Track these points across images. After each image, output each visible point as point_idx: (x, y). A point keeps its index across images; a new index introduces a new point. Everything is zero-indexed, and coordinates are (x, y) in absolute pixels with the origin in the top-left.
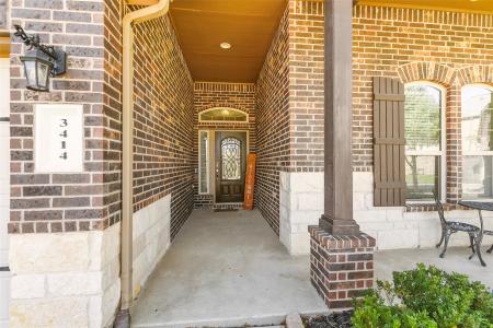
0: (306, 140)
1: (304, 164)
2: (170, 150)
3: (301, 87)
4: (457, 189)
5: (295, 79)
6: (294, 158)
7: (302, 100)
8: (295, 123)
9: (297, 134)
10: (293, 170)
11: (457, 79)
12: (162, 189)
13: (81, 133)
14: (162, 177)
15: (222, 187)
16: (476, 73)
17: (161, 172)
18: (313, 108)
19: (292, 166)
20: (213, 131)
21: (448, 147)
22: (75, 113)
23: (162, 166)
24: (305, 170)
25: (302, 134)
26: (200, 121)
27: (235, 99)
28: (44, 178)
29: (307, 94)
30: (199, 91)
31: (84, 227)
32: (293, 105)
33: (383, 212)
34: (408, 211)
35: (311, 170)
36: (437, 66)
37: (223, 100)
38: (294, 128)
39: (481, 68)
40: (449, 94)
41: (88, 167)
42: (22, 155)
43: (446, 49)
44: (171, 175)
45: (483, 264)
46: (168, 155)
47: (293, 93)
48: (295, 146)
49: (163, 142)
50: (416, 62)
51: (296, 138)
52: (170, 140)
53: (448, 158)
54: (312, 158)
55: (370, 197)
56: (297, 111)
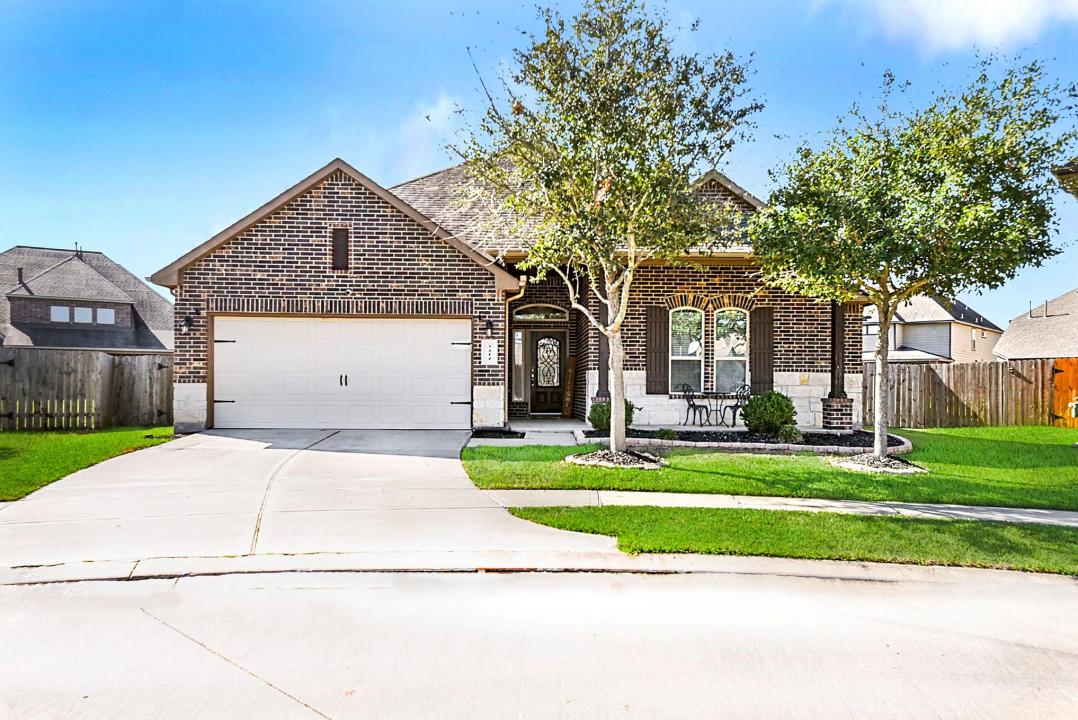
4: (710, 384)
6: (592, 360)
8: (592, 337)
10: (591, 369)
11: (710, 305)
13: (496, 352)
15: (538, 394)
16: (726, 301)
20: (528, 331)
21: (707, 354)
22: (494, 343)
27: (553, 294)
28: (484, 366)
31: (498, 384)
33: (653, 398)
34: (671, 398)
36: (694, 297)
37: (540, 295)
39: (730, 297)
40: (706, 316)
41: (499, 363)
42: (476, 356)
43: (703, 283)
48: (592, 352)
50: (679, 294)
53: (707, 362)
55: (644, 388)
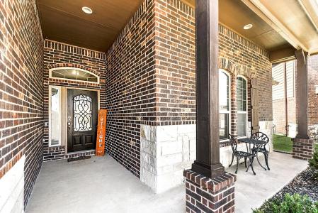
0: (167, 101)
1: (165, 119)
2: (24, 103)
3: (163, 59)
4: (236, 132)
5: (160, 51)
6: (159, 114)
7: (164, 68)
9: (161, 95)
10: (159, 124)
12: (15, 152)
14: (16, 137)
15: (74, 138)
17: (14, 131)
18: (171, 76)
19: (157, 121)
20: (65, 88)
21: (232, 109)
23: (16, 123)
24: (166, 124)
25: (164, 96)
26: (50, 77)
27: (87, 62)
29: (167, 64)
30: (51, 49)
32: (158, 72)
35: (170, 124)
36: (229, 62)
37: (76, 61)
38: (159, 91)
39: (243, 67)
40: (232, 79)
43: (232, 53)
44: (25, 133)
45: (255, 174)
46: (22, 109)
47: (158, 62)
48: (160, 105)
49: (17, 94)
50: (221, 57)
51: (160, 98)
52: (24, 92)
53: (232, 115)
54: (170, 114)
56: (161, 77)
